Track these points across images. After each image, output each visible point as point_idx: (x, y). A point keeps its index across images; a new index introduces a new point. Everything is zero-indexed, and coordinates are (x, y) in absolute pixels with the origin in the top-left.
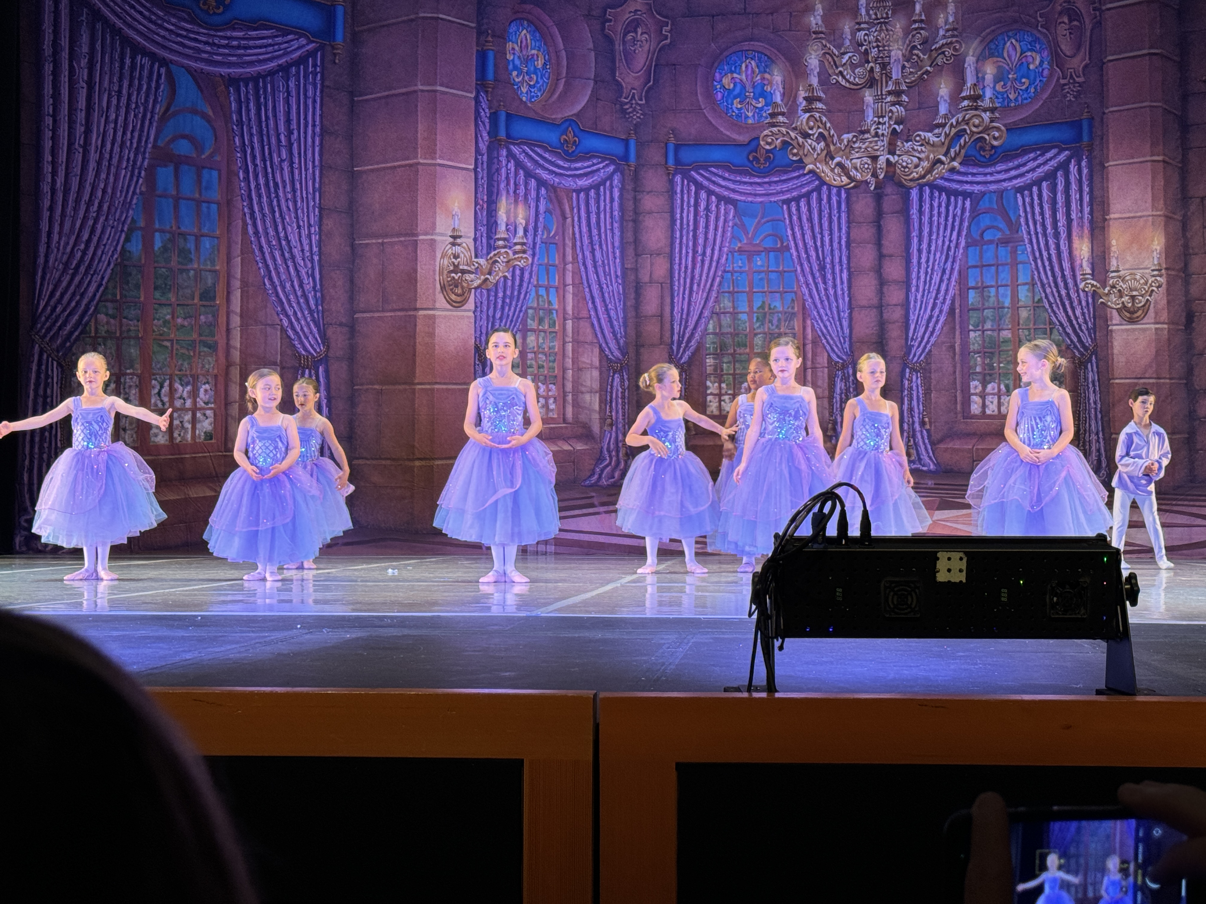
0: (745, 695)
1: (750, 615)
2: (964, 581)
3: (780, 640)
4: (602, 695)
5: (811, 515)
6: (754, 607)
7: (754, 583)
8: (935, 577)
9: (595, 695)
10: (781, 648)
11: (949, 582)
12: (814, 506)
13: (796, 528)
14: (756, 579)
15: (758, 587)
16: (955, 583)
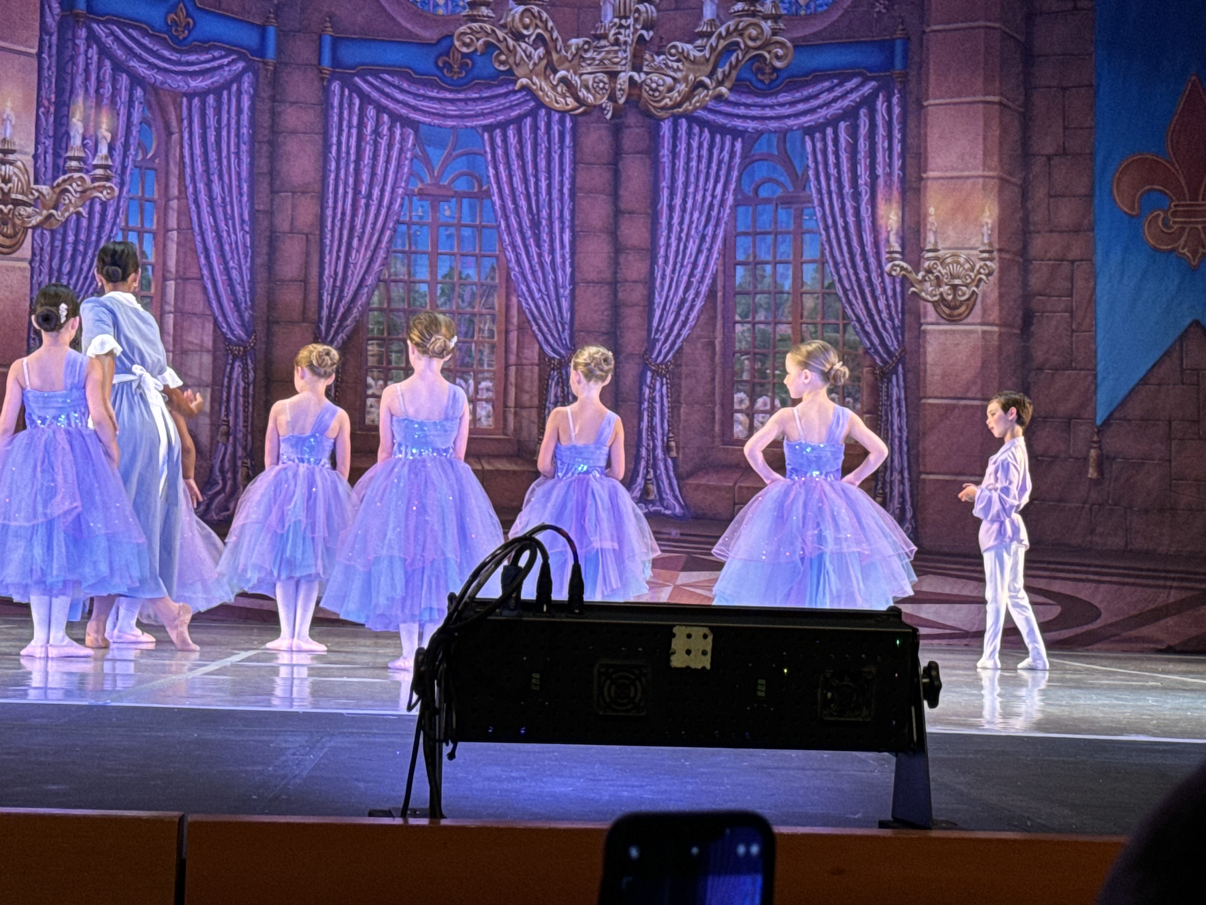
0: (399, 821)
1: (410, 708)
2: (708, 667)
3: (451, 745)
4: (192, 818)
5: (500, 570)
6: (415, 697)
7: (418, 664)
8: (669, 661)
9: (182, 819)
10: (452, 756)
11: (688, 668)
12: (505, 556)
13: (480, 586)
14: (421, 657)
15: (422, 669)
16: (696, 670)
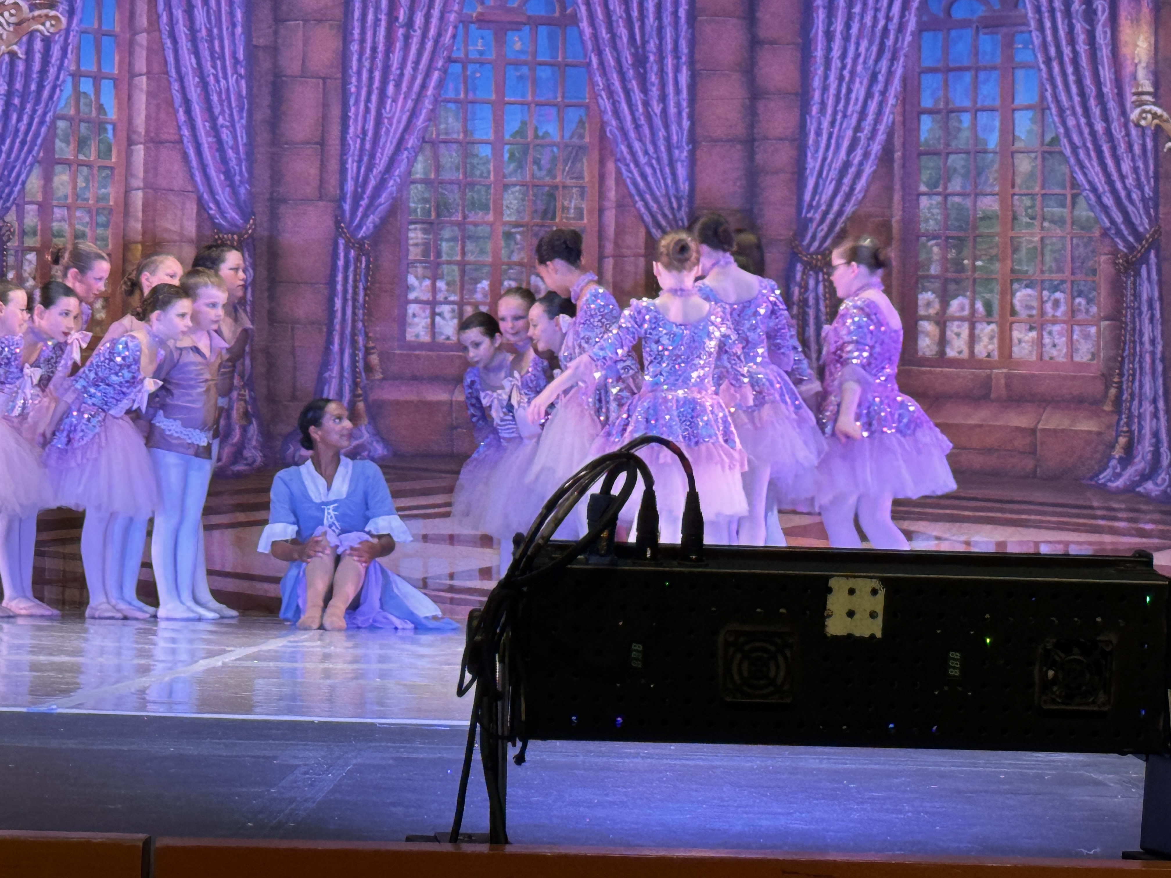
0: (447, 847)
1: (461, 691)
2: (879, 635)
3: (519, 744)
4: (161, 842)
5: (586, 499)
6: (468, 676)
7: (471, 632)
8: (823, 626)
9: (147, 843)
10: (520, 759)
11: (850, 636)
12: (593, 480)
13: (558, 522)
14: (475, 623)
15: (478, 638)
16: (861, 638)
